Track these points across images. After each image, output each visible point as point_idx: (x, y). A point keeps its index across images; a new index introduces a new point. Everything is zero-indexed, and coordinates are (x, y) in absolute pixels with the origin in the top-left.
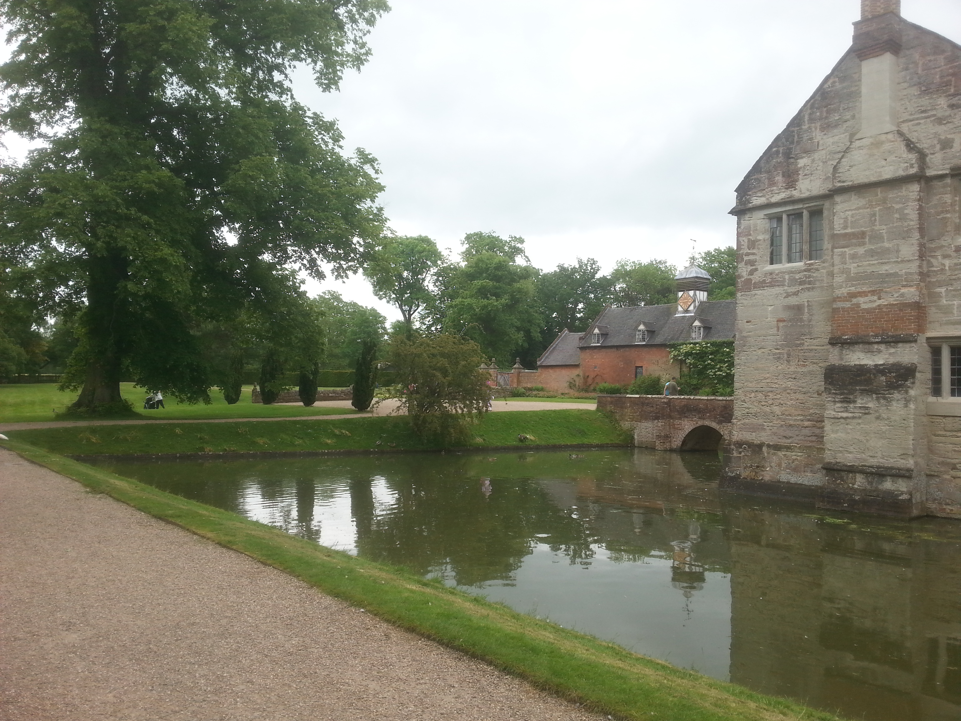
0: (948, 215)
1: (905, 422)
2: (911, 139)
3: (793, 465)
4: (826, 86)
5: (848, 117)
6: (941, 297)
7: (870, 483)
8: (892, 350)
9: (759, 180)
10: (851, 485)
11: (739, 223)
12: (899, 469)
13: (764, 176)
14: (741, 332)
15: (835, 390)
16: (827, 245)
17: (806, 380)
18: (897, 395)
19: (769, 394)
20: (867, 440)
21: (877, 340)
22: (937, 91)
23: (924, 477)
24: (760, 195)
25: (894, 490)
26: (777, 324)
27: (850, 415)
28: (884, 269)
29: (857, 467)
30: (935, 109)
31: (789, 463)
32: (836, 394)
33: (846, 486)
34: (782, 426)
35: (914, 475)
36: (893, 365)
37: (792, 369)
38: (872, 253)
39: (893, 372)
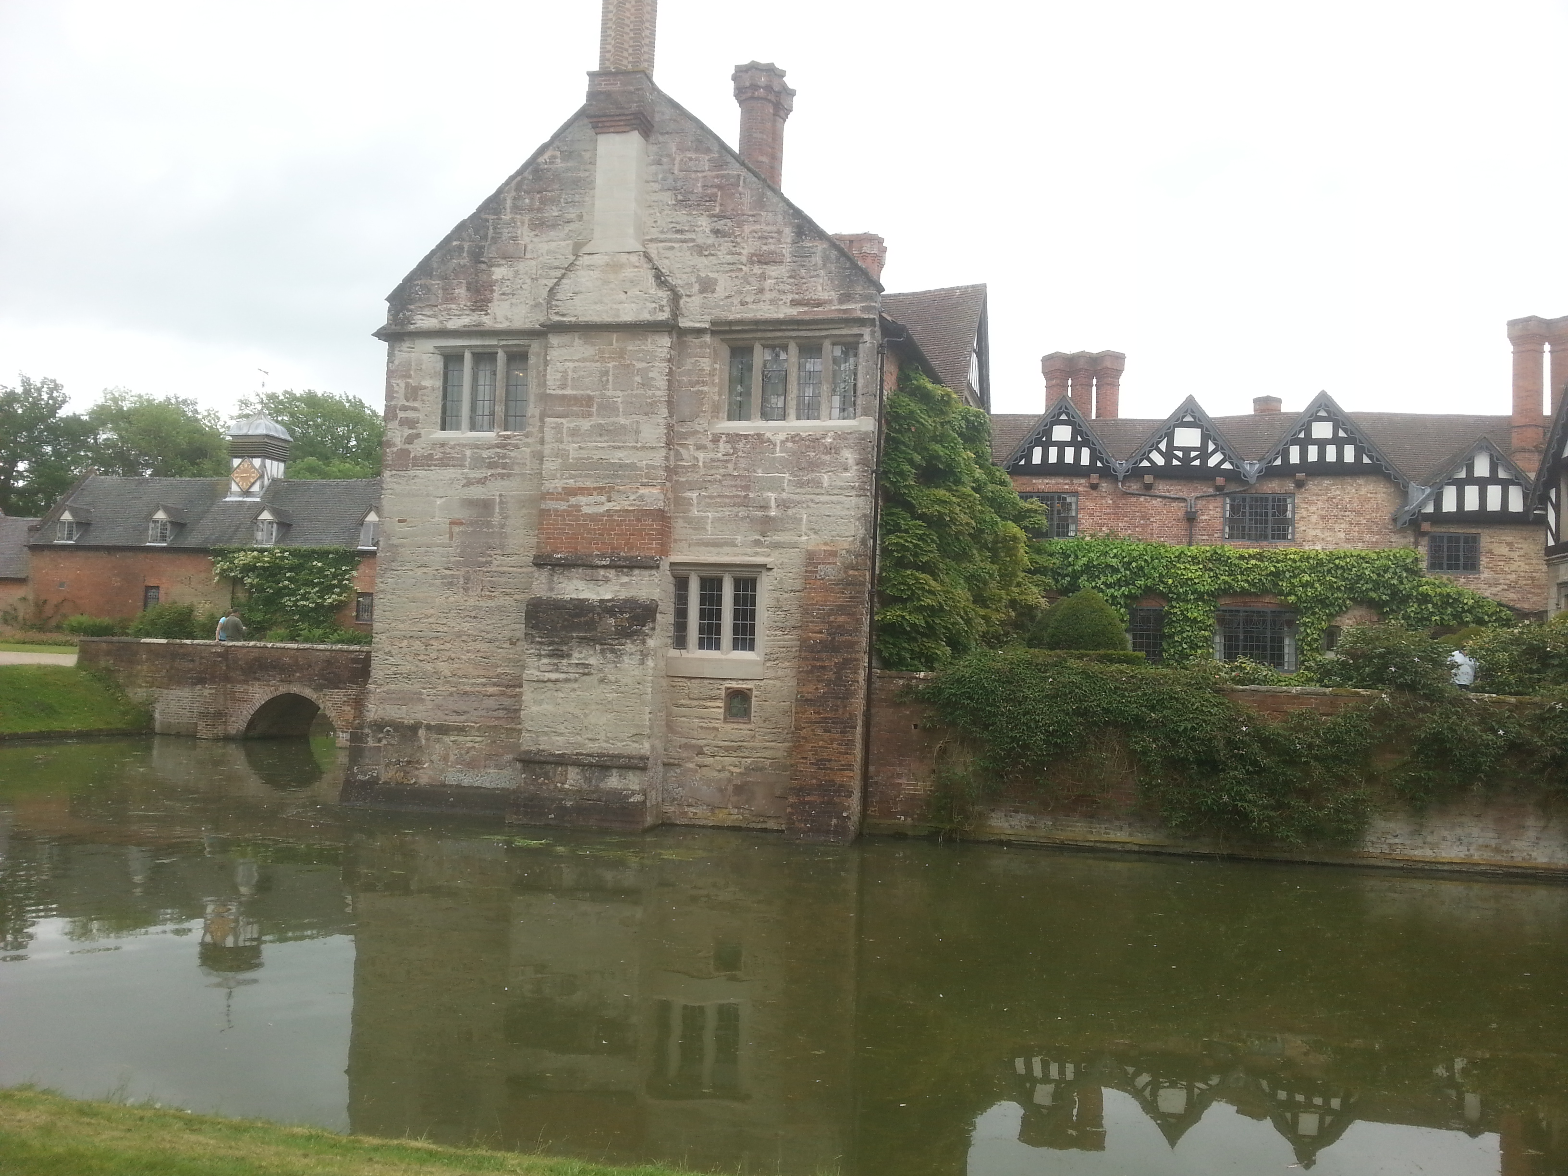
0: (706, 389)
1: (641, 686)
2: (660, 268)
3: (467, 758)
4: (541, 160)
5: (572, 216)
6: (692, 505)
7: (588, 780)
8: (625, 579)
9: (428, 289)
10: (559, 785)
11: (391, 354)
12: (630, 757)
13: (436, 284)
14: (388, 538)
15: (539, 637)
16: (533, 410)
17: (494, 621)
18: (630, 646)
19: (432, 642)
20: (586, 715)
21: (604, 563)
22: (699, 205)
23: (661, 768)
24: (428, 313)
25: (621, 789)
26: (450, 528)
27: (562, 676)
28: (617, 456)
29: (570, 756)
30: (694, 231)
31: (461, 755)
32: (541, 643)
33: (552, 787)
34: (451, 694)
35: (649, 766)
36: (626, 601)
37: (472, 602)
38: (601, 431)
39: (626, 612)
